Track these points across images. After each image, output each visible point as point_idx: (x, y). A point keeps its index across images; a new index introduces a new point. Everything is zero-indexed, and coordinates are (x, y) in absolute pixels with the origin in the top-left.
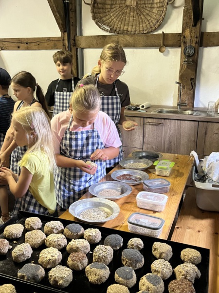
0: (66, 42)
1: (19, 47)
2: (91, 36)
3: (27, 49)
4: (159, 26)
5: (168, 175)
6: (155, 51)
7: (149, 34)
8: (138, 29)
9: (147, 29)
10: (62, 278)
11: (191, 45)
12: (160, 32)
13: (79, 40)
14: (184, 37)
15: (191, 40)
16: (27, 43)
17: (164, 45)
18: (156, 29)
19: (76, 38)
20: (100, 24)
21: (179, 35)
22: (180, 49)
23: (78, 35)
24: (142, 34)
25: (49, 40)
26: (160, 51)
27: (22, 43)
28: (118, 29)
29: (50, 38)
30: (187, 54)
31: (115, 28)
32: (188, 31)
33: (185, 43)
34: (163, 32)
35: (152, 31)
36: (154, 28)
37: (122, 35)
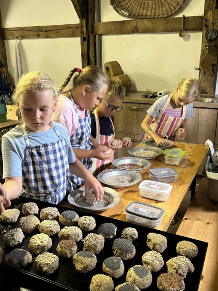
0: (84, 29)
1: (38, 36)
2: (110, 22)
3: (47, 37)
4: (180, 9)
5: (178, 164)
6: (175, 36)
7: (169, 18)
8: (157, 12)
9: (167, 13)
10: (47, 264)
11: (213, 29)
12: (181, 15)
13: (97, 27)
14: (206, 20)
15: (213, 23)
16: (46, 31)
17: (184, 29)
18: (177, 13)
19: (95, 25)
20: (118, 9)
21: (201, 17)
22: (202, 33)
23: (96, 21)
24: (162, 18)
25: (68, 27)
26: (180, 36)
27: (41, 31)
28: (137, 14)
29: (68, 25)
30: (209, 39)
31: (133, 13)
32: (210, 14)
33: (207, 26)
34: (184, 16)
35: (172, 15)
36: (174, 12)
37: (141, 20)
